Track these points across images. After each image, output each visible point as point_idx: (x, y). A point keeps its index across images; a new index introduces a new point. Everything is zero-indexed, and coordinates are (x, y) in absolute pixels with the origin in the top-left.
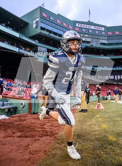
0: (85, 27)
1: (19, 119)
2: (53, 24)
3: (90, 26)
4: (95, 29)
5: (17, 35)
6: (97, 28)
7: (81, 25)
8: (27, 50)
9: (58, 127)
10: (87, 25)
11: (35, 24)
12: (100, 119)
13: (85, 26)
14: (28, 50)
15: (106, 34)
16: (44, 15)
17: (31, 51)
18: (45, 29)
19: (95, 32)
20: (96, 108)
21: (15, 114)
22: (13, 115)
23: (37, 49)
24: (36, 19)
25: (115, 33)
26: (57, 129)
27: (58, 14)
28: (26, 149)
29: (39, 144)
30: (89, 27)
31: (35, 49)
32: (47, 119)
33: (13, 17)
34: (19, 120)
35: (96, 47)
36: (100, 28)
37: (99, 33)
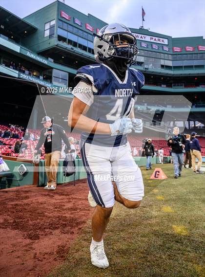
1: (17, 196)
2: (80, 31)
3: (143, 36)
4: (152, 41)
5: (16, 48)
6: (155, 40)
8: (33, 75)
9: (86, 210)
10: (138, 35)
11: (49, 31)
12: (159, 197)
14: (35, 74)
15: (171, 50)
16: (65, 15)
17: (41, 77)
18: (66, 39)
19: (152, 46)
20: (152, 177)
21: (9, 187)
22: (5, 188)
23: (51, 73)
24: (50, 22)
25: (185, 49)
26: (84, 214)
27: (89, 14)
28: (27, 251)
29: (51, 242)
30: (141, 37)
31: (47, 74)
32: (66, 195)
33: (10, 17)
34: (17, 198)
35: (153, 72)
36: (160, 41)
37: (158, 48)
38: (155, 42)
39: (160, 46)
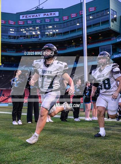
0: (32, 18)
3: (37, 14)
4: (45, 16)
6: (48, 15)
10: (34, 15)
13: (31, 16)
19: (45, 21)
25: (71, 16)
30: (36, 16)
35: (44, 41)
36: (52, 14)
37: (50, 21)
38: (48, 16)
39: (52, 19)
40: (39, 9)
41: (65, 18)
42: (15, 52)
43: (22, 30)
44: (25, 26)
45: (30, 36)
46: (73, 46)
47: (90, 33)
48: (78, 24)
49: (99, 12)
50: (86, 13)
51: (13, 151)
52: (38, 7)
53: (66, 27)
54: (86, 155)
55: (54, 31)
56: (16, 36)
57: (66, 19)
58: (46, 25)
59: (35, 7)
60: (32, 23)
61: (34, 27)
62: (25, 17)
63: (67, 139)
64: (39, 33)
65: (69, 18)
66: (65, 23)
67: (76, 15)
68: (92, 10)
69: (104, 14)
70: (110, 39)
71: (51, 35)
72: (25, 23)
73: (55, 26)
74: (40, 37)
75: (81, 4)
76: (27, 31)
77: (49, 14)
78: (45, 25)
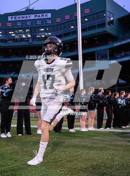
0: (21, 19)
3: (28, 16)
4: (37, 18)
6: (39, 16)
7: (15, 18)
10: (24, 16)
19: (36, 22)
25: (64, 18)
30: (27, 17)
35: (36, 45)
36: (43, 16)
37: (41, 23)
38: (39, 18)
39: (43, 21)
40: (29, 9)
41: (58, 20)
42: (3, 57)
43: (10, 33)
44: (14, 29)
45: (20, 39)
46: (67, 51)
47: (85, 36)
48: (72, 27)
49: (94, 14)
50: (81, 15)
51: (1, 167)
52: (28, 8)
53: (59, 30)
54: (81, 168)
55: (46, 34)
56: (3, 40)
57: (60, 21)
58: (38, 27)
59: (25, 8)
60: (21, 25)
61: (24, 29)
62: (14, 18)
63: (61, 152)
64: (29, 36)
65: (62, 20)
66: (58, 25)
67: (71, 17)
68: (87, 12)
69: (100, 16)
70: (106, 44)
71: (43, 38)
72: (14, 25)
73: (47, 29)
74: (30, 41)
75: (75, 5)
76: (16, 34)
77: (41, 16)
78: (36, 27)
